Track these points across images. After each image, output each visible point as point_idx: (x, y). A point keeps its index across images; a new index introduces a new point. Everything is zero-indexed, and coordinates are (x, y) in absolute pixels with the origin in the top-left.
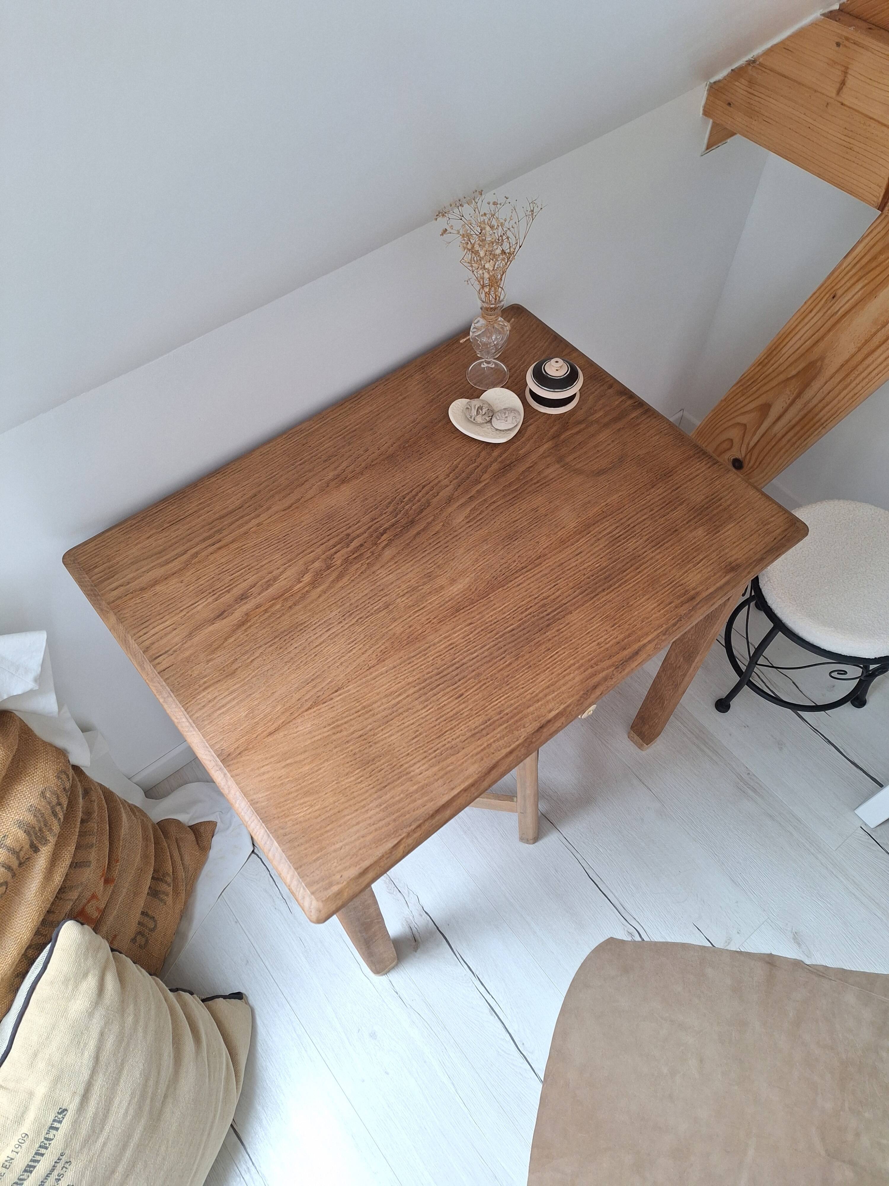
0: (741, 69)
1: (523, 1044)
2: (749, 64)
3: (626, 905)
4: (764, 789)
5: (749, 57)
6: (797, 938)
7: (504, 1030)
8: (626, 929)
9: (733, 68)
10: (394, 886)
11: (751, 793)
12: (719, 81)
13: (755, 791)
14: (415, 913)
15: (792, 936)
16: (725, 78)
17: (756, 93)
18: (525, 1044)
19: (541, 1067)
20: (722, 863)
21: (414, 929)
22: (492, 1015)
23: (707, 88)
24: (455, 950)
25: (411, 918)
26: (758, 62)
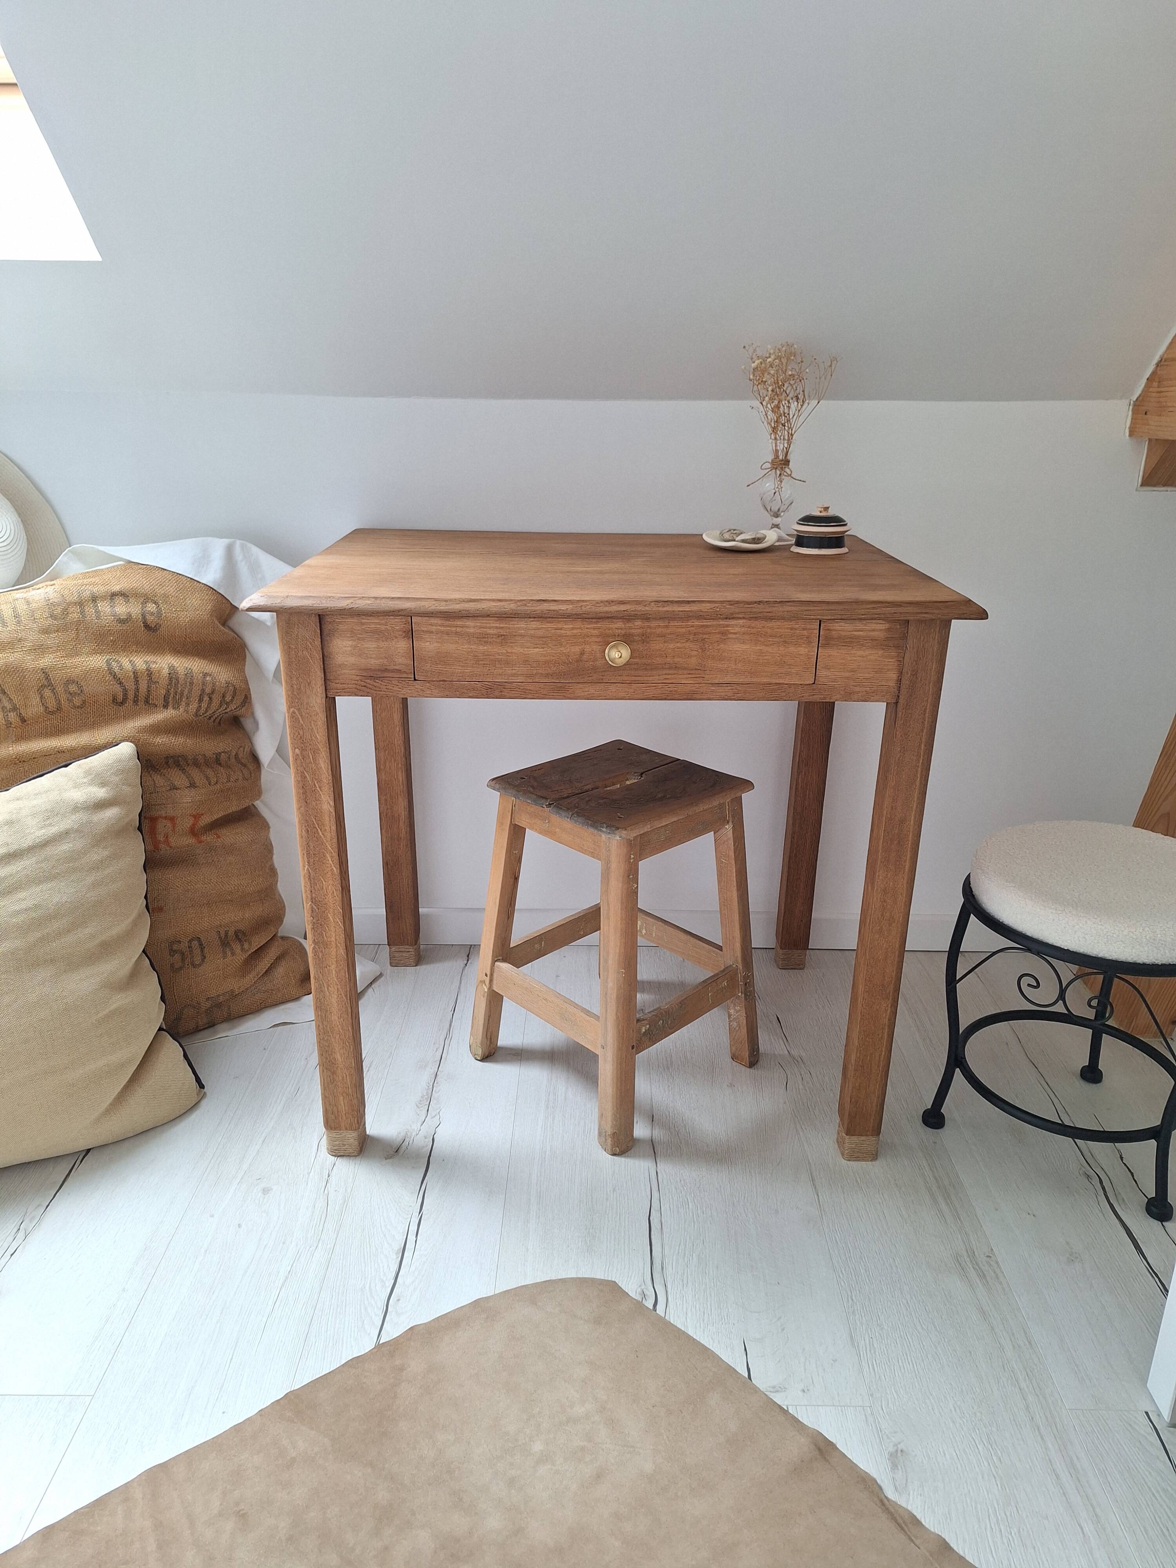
0: (1154, 373)
1: (398, 1300)
2: (1158, 366)
3: (669, 1271)
4: (1001, 1283)
5: (1156, 359)
6: (897, 1457)
7: (394, 1274)
8: (643, 1287)
9: (1147, 377)
10: (428, 1103)
11: (973, 1274)
12: (1140, 396)
13: (982, 1276)
14: (422, 1133)
15: (891, 1449)
16: (1143, 391)
17: (1163, 389)
18: (400, 1302)
19: (392, 1332)
20: (854, 1312)
21: (406, 1143)
22: (397, 1254)
23: (1131, 407)
24: (425, 1182)
25: (414, 1134)
26: (1163, 360)
